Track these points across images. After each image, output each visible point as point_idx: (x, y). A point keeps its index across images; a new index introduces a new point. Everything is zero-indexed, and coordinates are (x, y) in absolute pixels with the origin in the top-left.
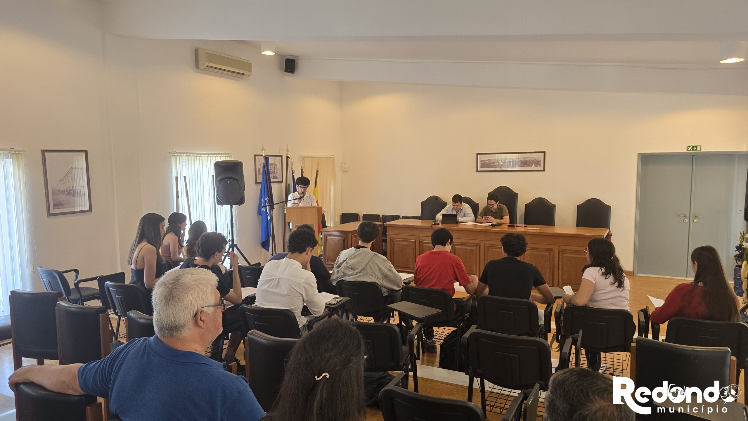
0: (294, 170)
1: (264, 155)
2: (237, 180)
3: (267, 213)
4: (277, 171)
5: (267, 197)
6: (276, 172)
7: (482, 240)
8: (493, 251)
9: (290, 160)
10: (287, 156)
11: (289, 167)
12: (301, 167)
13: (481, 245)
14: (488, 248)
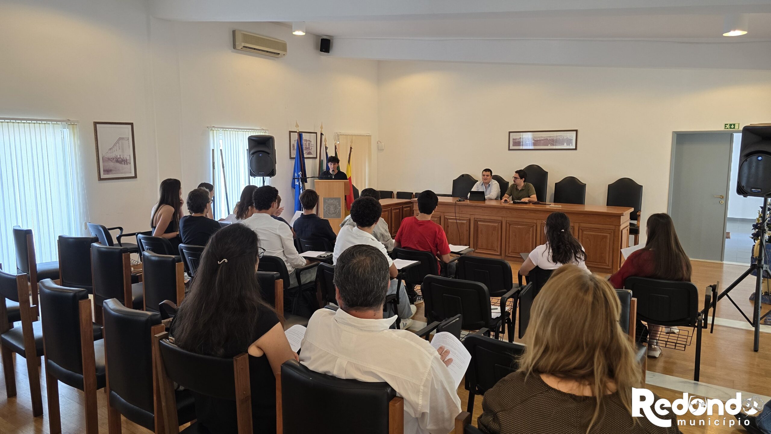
0: (327, 146)
1: (297, 131)
2: (268, 154)
3: (300, 186)
4: (310, 147)
7: (504, 217)
8: (515, 227)
9: (323, 137)
10: (321, 133)
11: (323, 143)
12: (335, 144)
13: (503, 221)
14: (510, 225)
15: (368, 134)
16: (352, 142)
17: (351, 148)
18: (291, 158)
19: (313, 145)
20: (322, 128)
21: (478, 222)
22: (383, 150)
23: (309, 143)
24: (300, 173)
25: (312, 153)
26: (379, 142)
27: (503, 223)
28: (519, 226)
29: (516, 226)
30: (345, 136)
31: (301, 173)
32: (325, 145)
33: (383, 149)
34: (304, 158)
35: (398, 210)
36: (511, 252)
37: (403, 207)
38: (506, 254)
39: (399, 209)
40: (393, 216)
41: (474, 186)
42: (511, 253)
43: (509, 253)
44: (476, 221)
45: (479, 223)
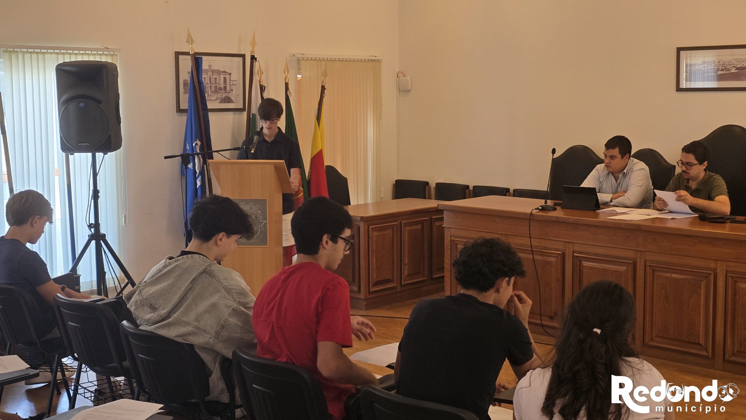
0: (264, 83)
1: (191, 53)
2: (99, 102)
3: (196, 172)
4: (230, 87)
5: (196, 140)
6: (228, 88)
7: (641, 251)
8: (666, 278)
9: (256, 65)
10: (251, 56)
11: (256, 78)
12: (285, 79)
13: (638, 260)
14: (653, 270)
15: (374, 58)
16: (325, 75)
17: (323, 88)
18: (179, 110)
19: (234, 83)
20: (253, 44)
21: (583, 262)
22: (409, 91)
23: (225, 79)
24: (196, 144)
25: (233, 99)
26: (400, 75)
27: (638, 266)
28: (674, 276)
29: (669, 275)
30: (316, 62)
31: (199, 143)
32: (260, 82)
33: (410, 88)
34: (206, 110)
35: (419, 227)
36: (657, 336)
37: (431, 218)
38: (647, 340)
39: (423, 224)
40: (406, 238)
41: (591, 174)
42: (656, 339)
43: (652, 339)
44: (577, 261)
45: (585, 264)
